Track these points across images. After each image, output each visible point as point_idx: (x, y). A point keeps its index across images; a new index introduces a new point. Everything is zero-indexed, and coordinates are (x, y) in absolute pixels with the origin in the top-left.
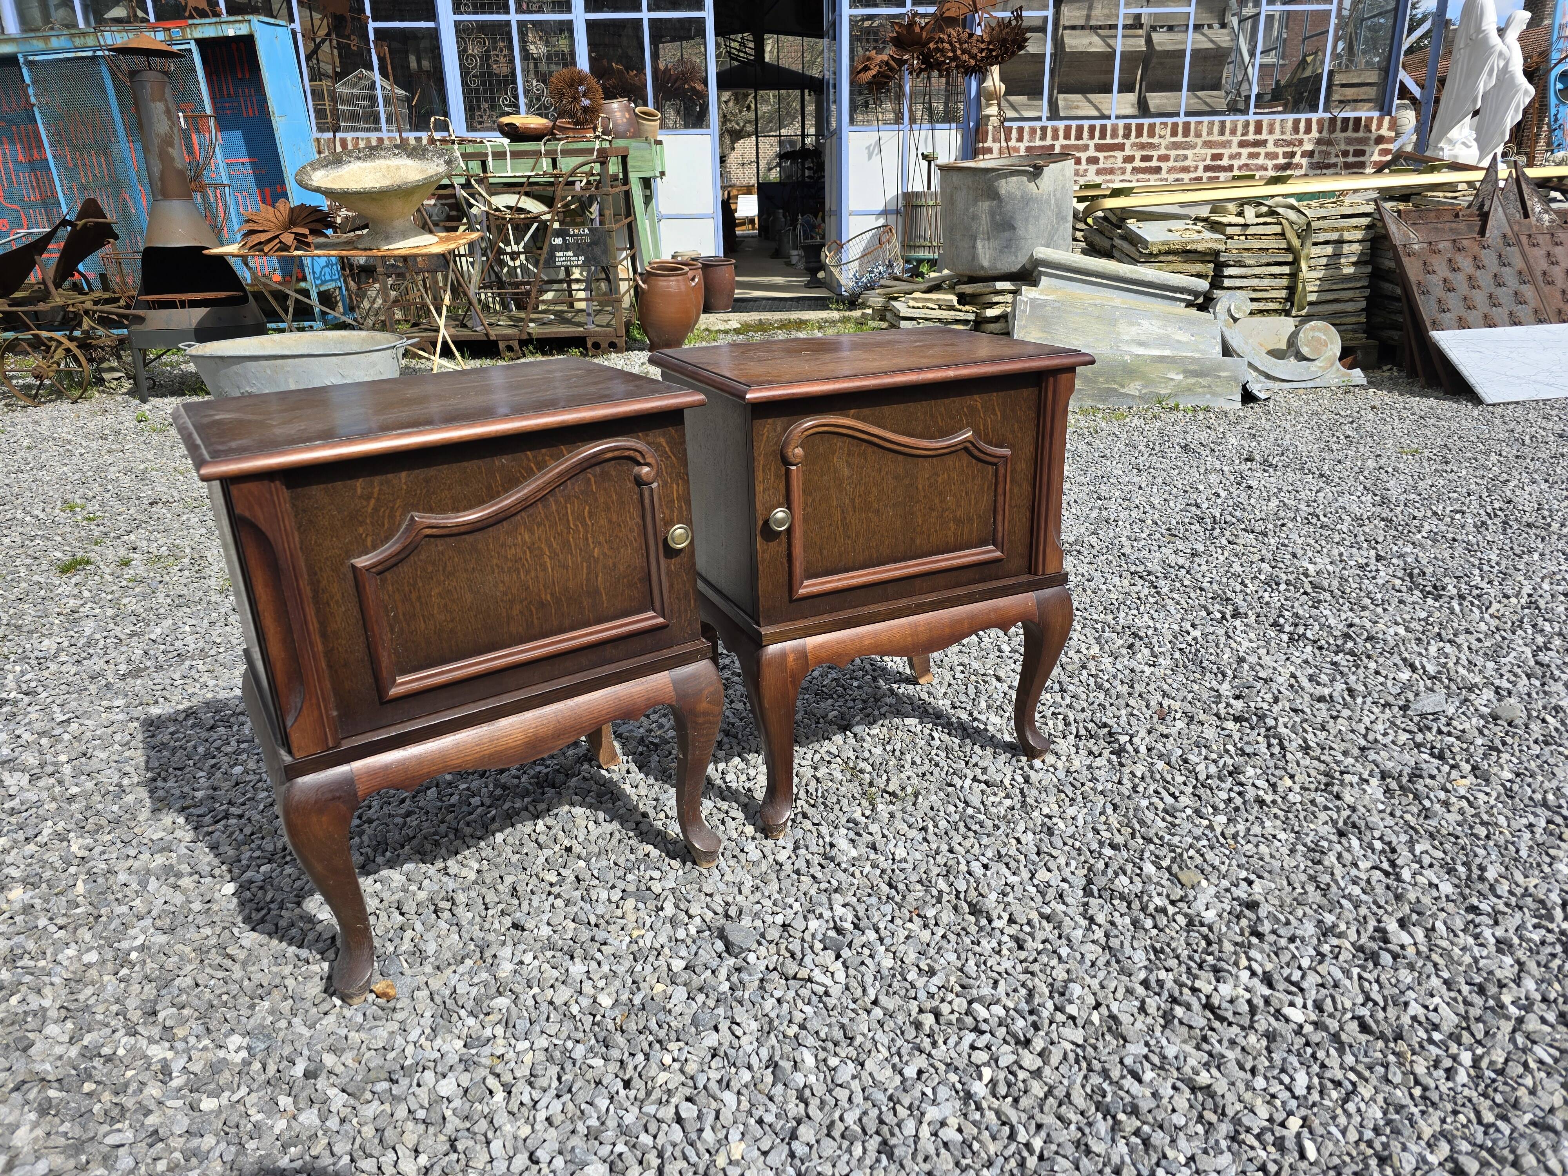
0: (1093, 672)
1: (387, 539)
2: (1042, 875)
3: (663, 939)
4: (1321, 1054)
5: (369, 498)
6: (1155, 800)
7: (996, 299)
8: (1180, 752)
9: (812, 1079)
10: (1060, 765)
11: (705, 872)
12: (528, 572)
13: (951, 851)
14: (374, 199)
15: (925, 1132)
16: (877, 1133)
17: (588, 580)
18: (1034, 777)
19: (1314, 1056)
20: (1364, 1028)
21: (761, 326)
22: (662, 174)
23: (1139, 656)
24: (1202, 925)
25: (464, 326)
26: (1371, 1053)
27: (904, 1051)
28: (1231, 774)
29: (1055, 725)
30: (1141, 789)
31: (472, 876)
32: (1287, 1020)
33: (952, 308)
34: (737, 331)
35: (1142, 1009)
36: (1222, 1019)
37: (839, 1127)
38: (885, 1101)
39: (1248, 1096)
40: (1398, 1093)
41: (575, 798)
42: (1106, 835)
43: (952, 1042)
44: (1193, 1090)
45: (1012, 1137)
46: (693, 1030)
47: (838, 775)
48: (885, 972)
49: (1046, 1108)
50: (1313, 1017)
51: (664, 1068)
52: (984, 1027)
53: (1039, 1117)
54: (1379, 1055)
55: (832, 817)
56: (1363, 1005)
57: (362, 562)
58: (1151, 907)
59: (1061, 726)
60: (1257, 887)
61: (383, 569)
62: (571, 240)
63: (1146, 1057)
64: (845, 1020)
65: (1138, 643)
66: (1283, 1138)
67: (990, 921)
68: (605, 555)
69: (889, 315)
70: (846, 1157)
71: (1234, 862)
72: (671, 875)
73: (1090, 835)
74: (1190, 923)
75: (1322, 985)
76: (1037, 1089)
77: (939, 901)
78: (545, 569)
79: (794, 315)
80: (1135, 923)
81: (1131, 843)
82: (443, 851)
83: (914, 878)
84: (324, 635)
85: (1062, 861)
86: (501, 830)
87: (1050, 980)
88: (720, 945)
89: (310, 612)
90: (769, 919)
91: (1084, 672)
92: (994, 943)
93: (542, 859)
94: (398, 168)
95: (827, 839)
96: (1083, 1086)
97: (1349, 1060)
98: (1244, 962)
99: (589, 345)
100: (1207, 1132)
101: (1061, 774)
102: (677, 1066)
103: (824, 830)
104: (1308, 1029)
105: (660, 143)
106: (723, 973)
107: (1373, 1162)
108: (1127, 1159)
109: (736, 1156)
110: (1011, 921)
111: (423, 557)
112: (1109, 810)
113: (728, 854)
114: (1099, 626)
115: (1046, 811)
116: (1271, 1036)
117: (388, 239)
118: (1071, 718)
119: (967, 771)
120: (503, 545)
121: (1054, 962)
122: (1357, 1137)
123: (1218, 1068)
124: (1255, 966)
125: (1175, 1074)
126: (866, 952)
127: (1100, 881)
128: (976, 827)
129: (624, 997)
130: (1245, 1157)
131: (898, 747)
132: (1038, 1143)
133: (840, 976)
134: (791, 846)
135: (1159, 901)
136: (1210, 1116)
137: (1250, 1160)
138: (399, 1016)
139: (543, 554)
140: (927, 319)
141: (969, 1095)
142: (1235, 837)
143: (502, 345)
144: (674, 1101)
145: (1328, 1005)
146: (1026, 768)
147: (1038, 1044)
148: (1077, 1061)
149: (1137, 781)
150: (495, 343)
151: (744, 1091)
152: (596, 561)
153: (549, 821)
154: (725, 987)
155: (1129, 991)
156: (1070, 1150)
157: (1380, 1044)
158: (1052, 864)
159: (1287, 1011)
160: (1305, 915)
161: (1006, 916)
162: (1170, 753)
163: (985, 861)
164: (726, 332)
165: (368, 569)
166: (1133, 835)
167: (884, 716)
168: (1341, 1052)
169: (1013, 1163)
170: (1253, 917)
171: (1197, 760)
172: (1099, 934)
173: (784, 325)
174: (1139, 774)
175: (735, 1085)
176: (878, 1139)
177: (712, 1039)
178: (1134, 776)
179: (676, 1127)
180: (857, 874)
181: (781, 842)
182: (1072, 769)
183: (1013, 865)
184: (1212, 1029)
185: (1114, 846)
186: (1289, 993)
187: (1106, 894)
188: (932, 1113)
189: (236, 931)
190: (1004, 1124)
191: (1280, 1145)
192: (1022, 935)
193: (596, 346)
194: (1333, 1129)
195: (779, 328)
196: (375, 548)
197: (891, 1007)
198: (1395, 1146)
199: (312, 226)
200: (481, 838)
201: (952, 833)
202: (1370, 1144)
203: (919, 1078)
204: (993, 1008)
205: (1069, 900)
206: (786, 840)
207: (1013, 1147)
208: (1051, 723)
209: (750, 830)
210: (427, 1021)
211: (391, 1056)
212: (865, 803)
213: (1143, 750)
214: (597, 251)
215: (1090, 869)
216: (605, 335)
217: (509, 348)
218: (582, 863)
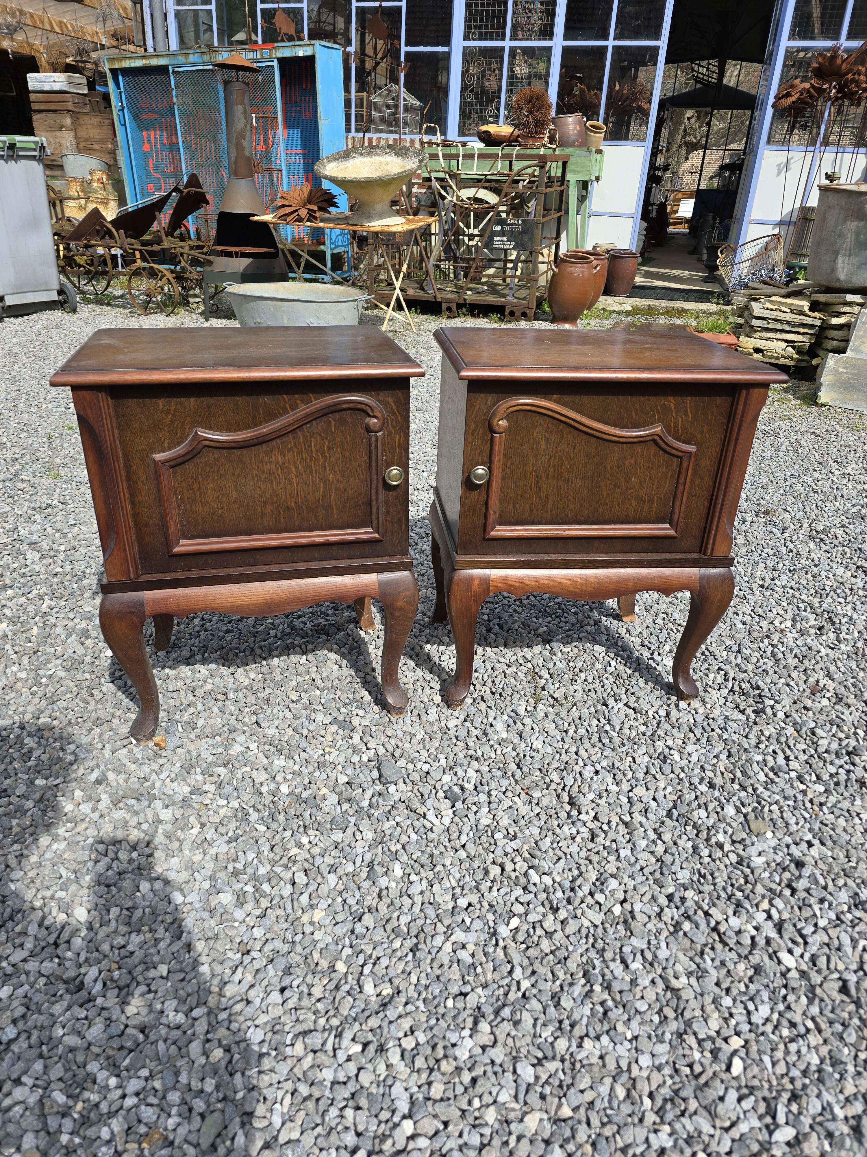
0: (775, 642)
1: (179, 444)
2: (640, 791)
3: (342, 759)
4: (791, 998)
5: (167, 413)
6: (770, 758)
7: (844, 309)
8: (813, 725)
9: (393, 884)
10: (701, 710)
11: (393, 720)
12: (278, 484)
13: (576, 753)
14: (362, 187)
15: (448, 947)
16: (416, 936)
17: (324, 497)
18: (674, 714)
19: (785, 998)
20: (844, 989)
21: (649, 311)
22: (597, 178)
23: (824, 637)
24: (749, 867)
25: (422, 289)
26: (838, 1011)
27: (467, 887)
28: (849, 753)
29: (715, 677)
30: (762, 746)
31: (247, 682)
32: (779, 962)
33: (802, 313)
34: (628, 313)
35: (659, 915)
36: (725, 944)
37: (394, 923)
38: (433, 916)
39: (710, 1008)
40: (846, 1051)
41: (335, 647)
42: (710, 774)
43: (503, 891)
44: (668, 988)
45: (510, 972)
46: (329, 826)
47: (521, 675)
48: (481, 827)
49: (545, 962)
50: (804, 967)
51: (300, 845)
52: (531, 888)
53: (537, 966)
54: (846, 1015)
55: (502, 704)
56: (855, 972)
57: (159, 457)
58: (713, 841)
59: (720, 679)
60: (814, 852)
61: (175, 464)
62: (507, 228)
63: (642, 951)
64: (436, 852)
65: (828, 626)
66: (719, 1049)
67: (580, 813)
68: (338, 480)
69: (746, 313)
70: (385, 946)
71: (807, 825)
72: (370, 717)
73: (697, 771)
74: (740, 863)
75: (828, 945)
76: (546, 946)
77: (547, 789)
78: (291, 484)
79: (678, 305)
80: (695, 848)
81: (728, 786)
82: (239, 661)
83: (537, 766)
84: (133, 503)
85: (662, 785)
86: (279, 656)
87: (602, 870)
88: (375, 774)
89: (123, 486)
90: (419, 765)
91: (766, 641)
92: (574, 831)
93: (294, 683)
94: (387, 164)
95: (491, 720)
96: (582, 955)
97: (815, 1010)
98: (765, 905)
99: (507, 313)
100: (661, 1022)
101: (700, 718)
102: (308, 846)
103: (491, 713)
104: (794, 974)
105: (599, 152)
106: (369, 793)
107: (786, 1096)
108: (585, 1021)
109: (316, 920)
110: (596, 818)
111: (203, 460)
112: (723, 757)
113: (415, 712)
114: (802, 606)
115: (670, 743)
116: (758, 969)
117: (370, 217)
118: (732, 675)
119: (624, 697)
120: (262, 461)
121: (612, 858)
122: (784, 1071)
123: (698, 979)
124: (774, 912)
125: (659, 971)
126: (474, 808)
127: (683, 809)
128: (606, 741)
129: (297, 791)
130: (681, 1052)
131: (579, 665)
132: (525, 984)
133: (447, 821)
134: (462, 718)
135: (721, 837)
136: (669, 1012)
137: (684, 1056)
138: (161, 761)
139: (290, 473)
140: (776, 320)
141: (495, 933)
142: (821, 804)
143: (444, 306)
144: (294, 869)
145: (822, 961)
146: (673, 706)
147: (563, 914)
148: (587, 937)
149: (763, 738)
150: (440, 303)
151: (344, 878)
152: (331, 484)
153: (311, 657)
154: (365, 804)
155: (654, 898)
156: (545, 998)
157: (852, 1007)
158: (652, 786)
159: (784, 955)
160: (845, 885)
161: (592, 814)
162: (803, 724)
163: (598, 767)
164: (618, 313)
165: (164, 462)
166: (733, 781)
167: (580, 639)
168: (811, 1001)
169: (501, 991)
170: (797, 873)
171: (824, 735)
172: (660, 849)
173: (668, 312)
174: (767, 734)
175: (340, 872)
176: (414, 940)
177: (338, 836)
178: (763, 734)
179: (289, 887)
180: (499, 752)
181: (456, 713)
182: (711, 716)
183: (619, 776)
184: (713, 949)
185: (712, 785)
186: (794, 942)
187: (683, 820)
188: (459, 936)
189: (103, 680)
190: (509, 962)
191: (715, 1053)
192: (598, 831)
193: (512, 314)
194: (767, 1059)
195: (663, 314)
196: (170, 449)
197: (473, 853)
198: (813, 1091)
199: (322, 205)
200: (265, 659)
201: (586, 741)
202: (792, 1081)
203: (466, 909)
204: (544, 877)
205: (651, 816)
206: (460, 713)
207: (507, 981)
208: (711, 676)
209: (438, 699)
210: (177, 769)
211: (146, 784)
212: (532, 702)
213: (781, 715)
214: (526, 238)
215: (680, 797)
216: (520, 306)
217: (449, 309)
218: (318, 692)
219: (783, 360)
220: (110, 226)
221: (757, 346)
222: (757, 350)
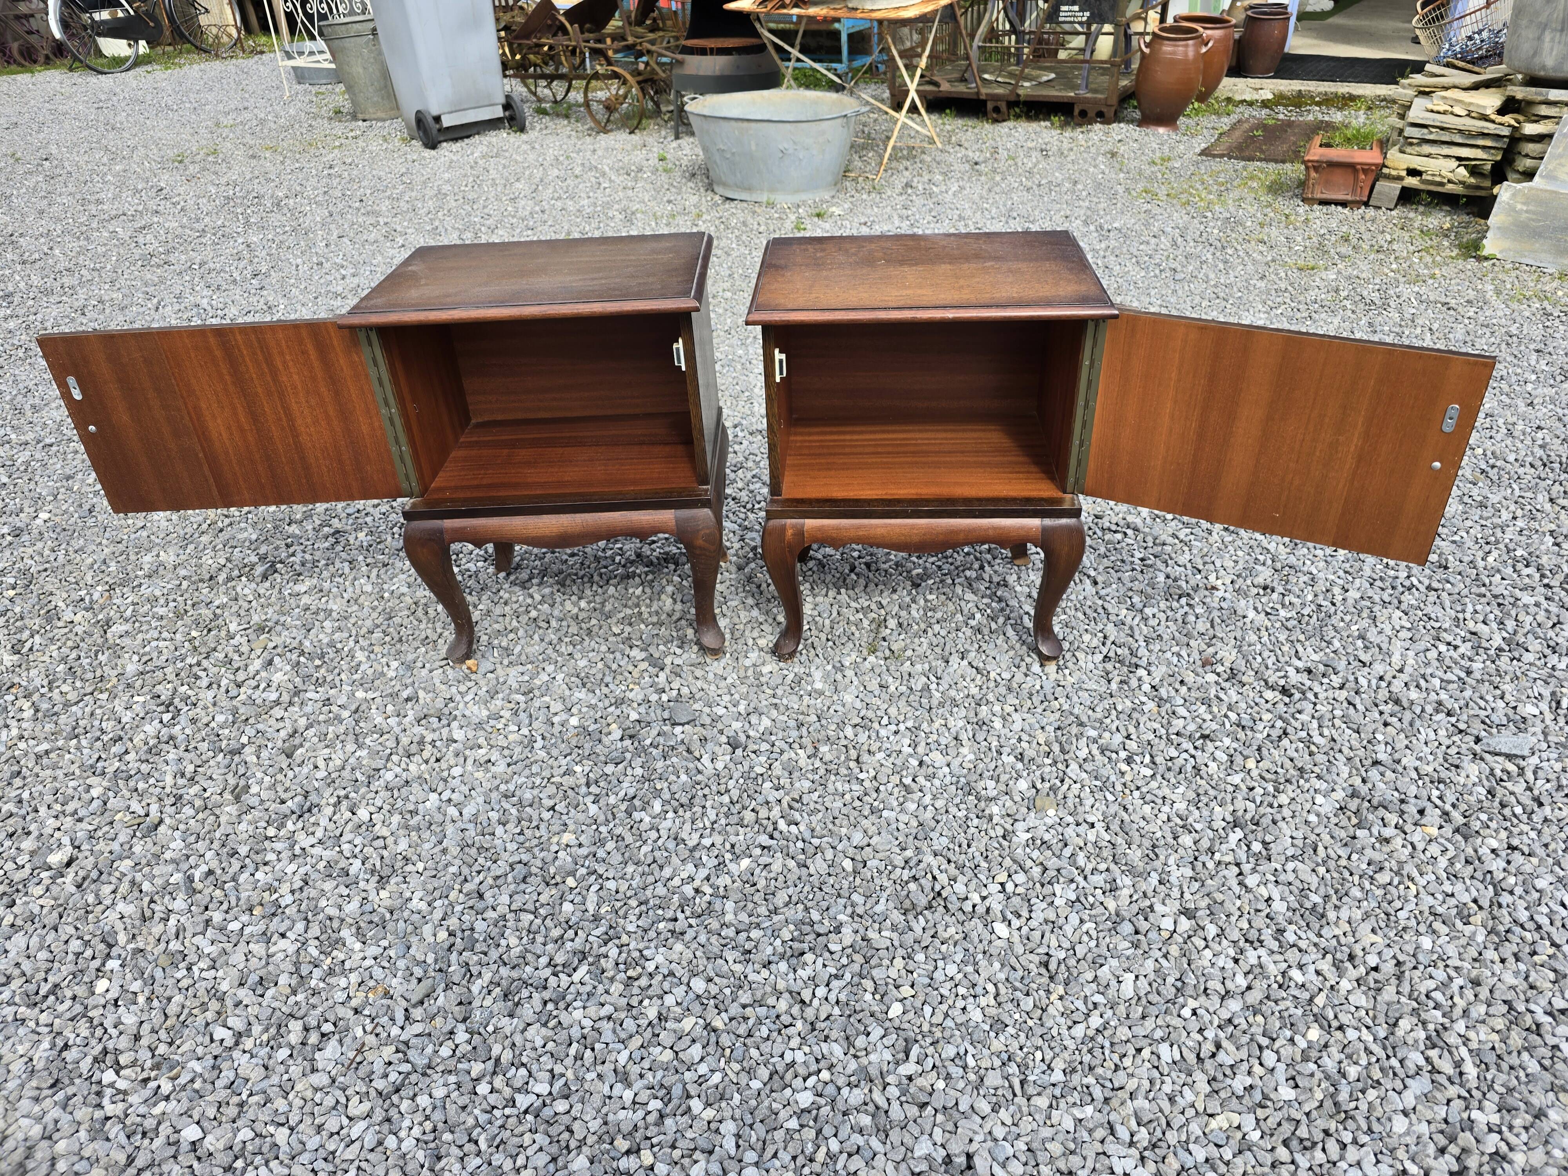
0: (1195, 602)
2: (937, 755)
3: (641, 697)
4: (984, 963)
8: (1180, 702)
9: (647, 819)
11: (708, 661)
19: (978, 961)
20: (1044, 963)
21: (1298, 101)
26: (1028, 982)
27: (718, 829)
28: (1204, 737)
30: (1108, 721)
31: (575, 611)
32: (993, 932)
33: (1483, 117)
34: (1265, 104)
42: (1025, 745)
43: (750, 836)
50: (1017, 940)
51: (571, 773)
52: (776, 835)
56: (1067, 950)
60: (1091, 834)
66: (889, 994)
67: (861, 771)
73: (1012, 741)
74: (1003, 836)
77: (838, 744)
79: (1346, 89)
80: (967, 818)
81: (1038, 760)
82: (575, 588)
83: (838, 720)
86: (616, 585)
90: (716, 709)
98: (1004, 879)
99: (1076, 112)
101: (1049, 684)
104: (1000, 943)
106: (654, 733)
109: (565, 842)
112: (1051, 728)
113: (734, 655)
115: (997, 708)
116: (968, 936)
119: (972, 655)
122: (940, 1021)
124: (1010, 885)
126: (753, 756)
129: (587, 724)
130: (853, 992)
133: (721, 766)
135: (997, 810)
138: (470, 684)
140: (1442, 129)
142: (1136, 789)
143: (990, 106)
145: (1036, 936)
149: (1113, 713)
150: (984, 102)
153: (647, 589)
154: (648, 742)
157: (1045, 980)
159: (1001, 927)
161: (873, 773)
162: (1171, 700)
163: (902, 727)
164: (1251, 104)
166: (1047, 755)
171: (1186, 714)
172: (928, 815)
173: (1328, 101)
174: (1120, 708)
177: (610, 770)
178: (1115, 708)
182: (1062, 683)
183: (921, 739)
185: (1020, 757)
186: (1018, 916)
191: (884, 997)
193: (1083, 114)
194: (929, 1009)
195: (1318, 104)
200: (601, 587)
201: (903, 699)
204: (793, 827)
205: (936, 781)
210: (482, 693)
212: (864, 653)
214: (1105, 6)
215: (978, 766)
216: (1095, 102)
217: (997, 110)
218: (643, 626)
219: (1450, 186)
220: (563, 19)
221: (1413, 166)
222: (1413, 172)
